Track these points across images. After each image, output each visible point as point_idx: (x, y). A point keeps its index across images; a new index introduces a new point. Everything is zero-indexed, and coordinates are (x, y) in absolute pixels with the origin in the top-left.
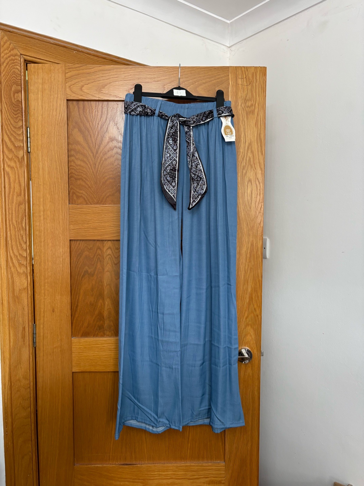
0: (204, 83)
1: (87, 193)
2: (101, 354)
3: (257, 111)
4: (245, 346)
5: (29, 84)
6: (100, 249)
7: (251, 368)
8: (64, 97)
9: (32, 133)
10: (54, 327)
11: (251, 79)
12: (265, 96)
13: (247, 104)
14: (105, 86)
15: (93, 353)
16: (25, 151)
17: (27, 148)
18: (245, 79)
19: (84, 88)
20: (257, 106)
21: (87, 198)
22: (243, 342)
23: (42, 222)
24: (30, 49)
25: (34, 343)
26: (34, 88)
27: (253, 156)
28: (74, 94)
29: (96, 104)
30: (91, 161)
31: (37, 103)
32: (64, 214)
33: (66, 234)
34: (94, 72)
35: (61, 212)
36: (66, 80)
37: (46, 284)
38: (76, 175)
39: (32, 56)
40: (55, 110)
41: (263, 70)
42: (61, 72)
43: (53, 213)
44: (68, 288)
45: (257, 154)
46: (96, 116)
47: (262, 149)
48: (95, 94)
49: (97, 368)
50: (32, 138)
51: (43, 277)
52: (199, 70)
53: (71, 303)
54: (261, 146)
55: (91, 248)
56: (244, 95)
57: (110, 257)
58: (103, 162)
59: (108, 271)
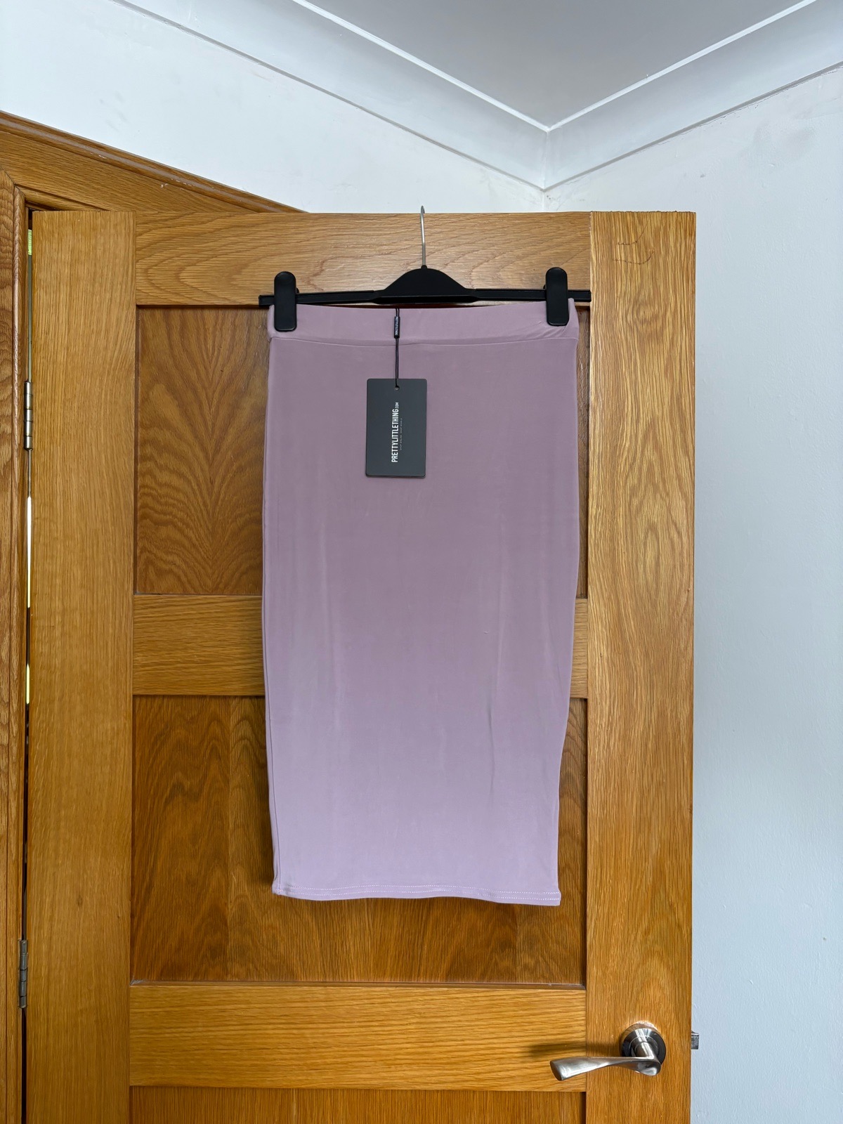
0: (518, 258)
1: (186, 562)
2: (213, 1034)
3: (671, 331)
4: (643, 1018)
5: (36, 265)
6: (219, 721)
7: (660, 1085)
8: (128, 298)
9: (39, 397)
10: (80, 951)
11: (652, 245)
12: (694, 292)
13: (642, 313)
14: (242, 268)
15: (192, 1030)
16: (16, 447)
17: (23, 437)
18: (634, 245)
19: (185, 274)
20: (671, 320)
21: (186, 575)
22: (638, 1006)
23: (58, 643)
24: (42, 172)
25: (21, 997)
26: (49, 274)
27: (661, 458)
28: (158, 291)
29: (217, 318)
30: (199, 473)
31: (54, 315)
32: (120, 623)
33: (123, 679)
34: (212, 230)
35: (111, 615)
36: (138, 252)
37: (62, 824)
38: (156, 512)
39: (47, 191)
40: (103, 333)
41: (686, 223)
42: (123, 231)
43: (89, 617)
44: (124, 835)
45: (671, 453)
46: (216, 349)
47: (685, 440)
48: (216, 289)
49: (201, 1077)
50: (38, 410)
51: (53, 801)
52: (505, 221)
53: (133, 877)
54: (683, 431)
55: (192, 718)
56: (633, 288)
57: (245, 746)
58: (234, 475)
59: (238, 786)
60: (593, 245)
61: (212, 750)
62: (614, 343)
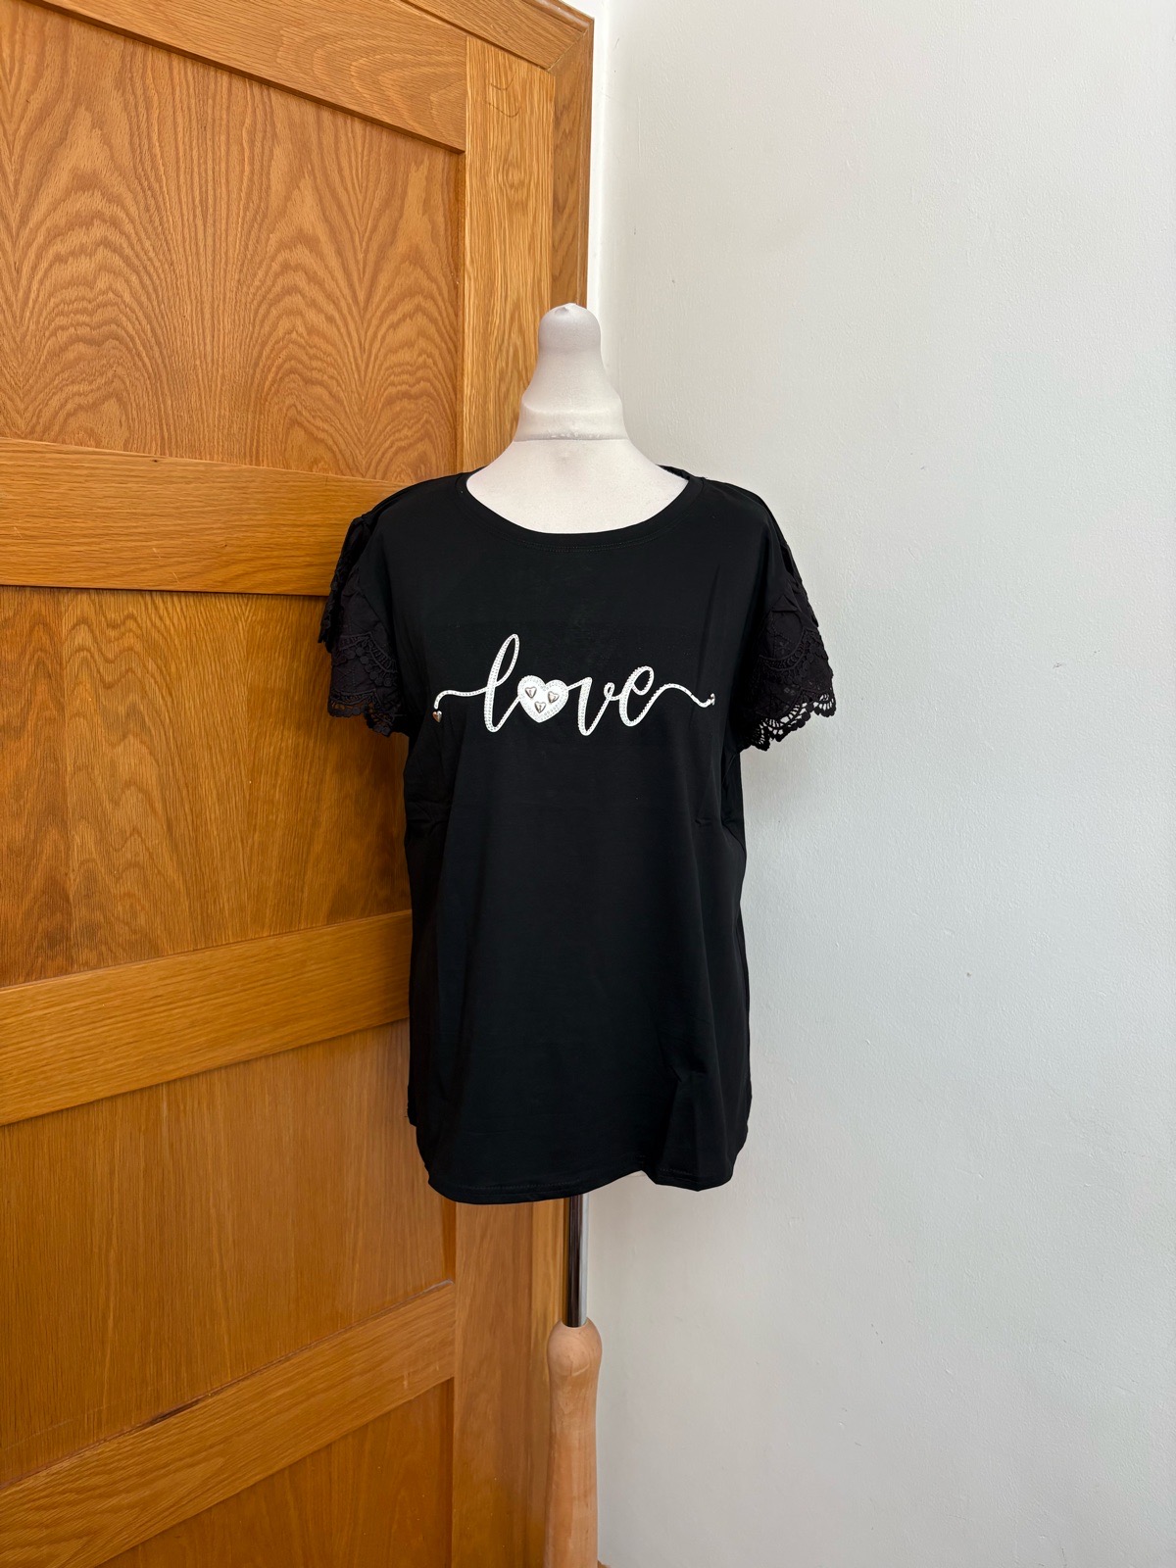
0: (400, 66)
2: (63, 1041)
6: (46, 625)
11: (520, 98)
13: (510, 175)
15: (42, 1040)
20: (534, 191)
41: (548, 84)
56: (503, 144)
57: (85, 659)
58: (51, 266)
59: (78, 714)
60: (468, 77)
61: (37, 666)
62: (487, 203)
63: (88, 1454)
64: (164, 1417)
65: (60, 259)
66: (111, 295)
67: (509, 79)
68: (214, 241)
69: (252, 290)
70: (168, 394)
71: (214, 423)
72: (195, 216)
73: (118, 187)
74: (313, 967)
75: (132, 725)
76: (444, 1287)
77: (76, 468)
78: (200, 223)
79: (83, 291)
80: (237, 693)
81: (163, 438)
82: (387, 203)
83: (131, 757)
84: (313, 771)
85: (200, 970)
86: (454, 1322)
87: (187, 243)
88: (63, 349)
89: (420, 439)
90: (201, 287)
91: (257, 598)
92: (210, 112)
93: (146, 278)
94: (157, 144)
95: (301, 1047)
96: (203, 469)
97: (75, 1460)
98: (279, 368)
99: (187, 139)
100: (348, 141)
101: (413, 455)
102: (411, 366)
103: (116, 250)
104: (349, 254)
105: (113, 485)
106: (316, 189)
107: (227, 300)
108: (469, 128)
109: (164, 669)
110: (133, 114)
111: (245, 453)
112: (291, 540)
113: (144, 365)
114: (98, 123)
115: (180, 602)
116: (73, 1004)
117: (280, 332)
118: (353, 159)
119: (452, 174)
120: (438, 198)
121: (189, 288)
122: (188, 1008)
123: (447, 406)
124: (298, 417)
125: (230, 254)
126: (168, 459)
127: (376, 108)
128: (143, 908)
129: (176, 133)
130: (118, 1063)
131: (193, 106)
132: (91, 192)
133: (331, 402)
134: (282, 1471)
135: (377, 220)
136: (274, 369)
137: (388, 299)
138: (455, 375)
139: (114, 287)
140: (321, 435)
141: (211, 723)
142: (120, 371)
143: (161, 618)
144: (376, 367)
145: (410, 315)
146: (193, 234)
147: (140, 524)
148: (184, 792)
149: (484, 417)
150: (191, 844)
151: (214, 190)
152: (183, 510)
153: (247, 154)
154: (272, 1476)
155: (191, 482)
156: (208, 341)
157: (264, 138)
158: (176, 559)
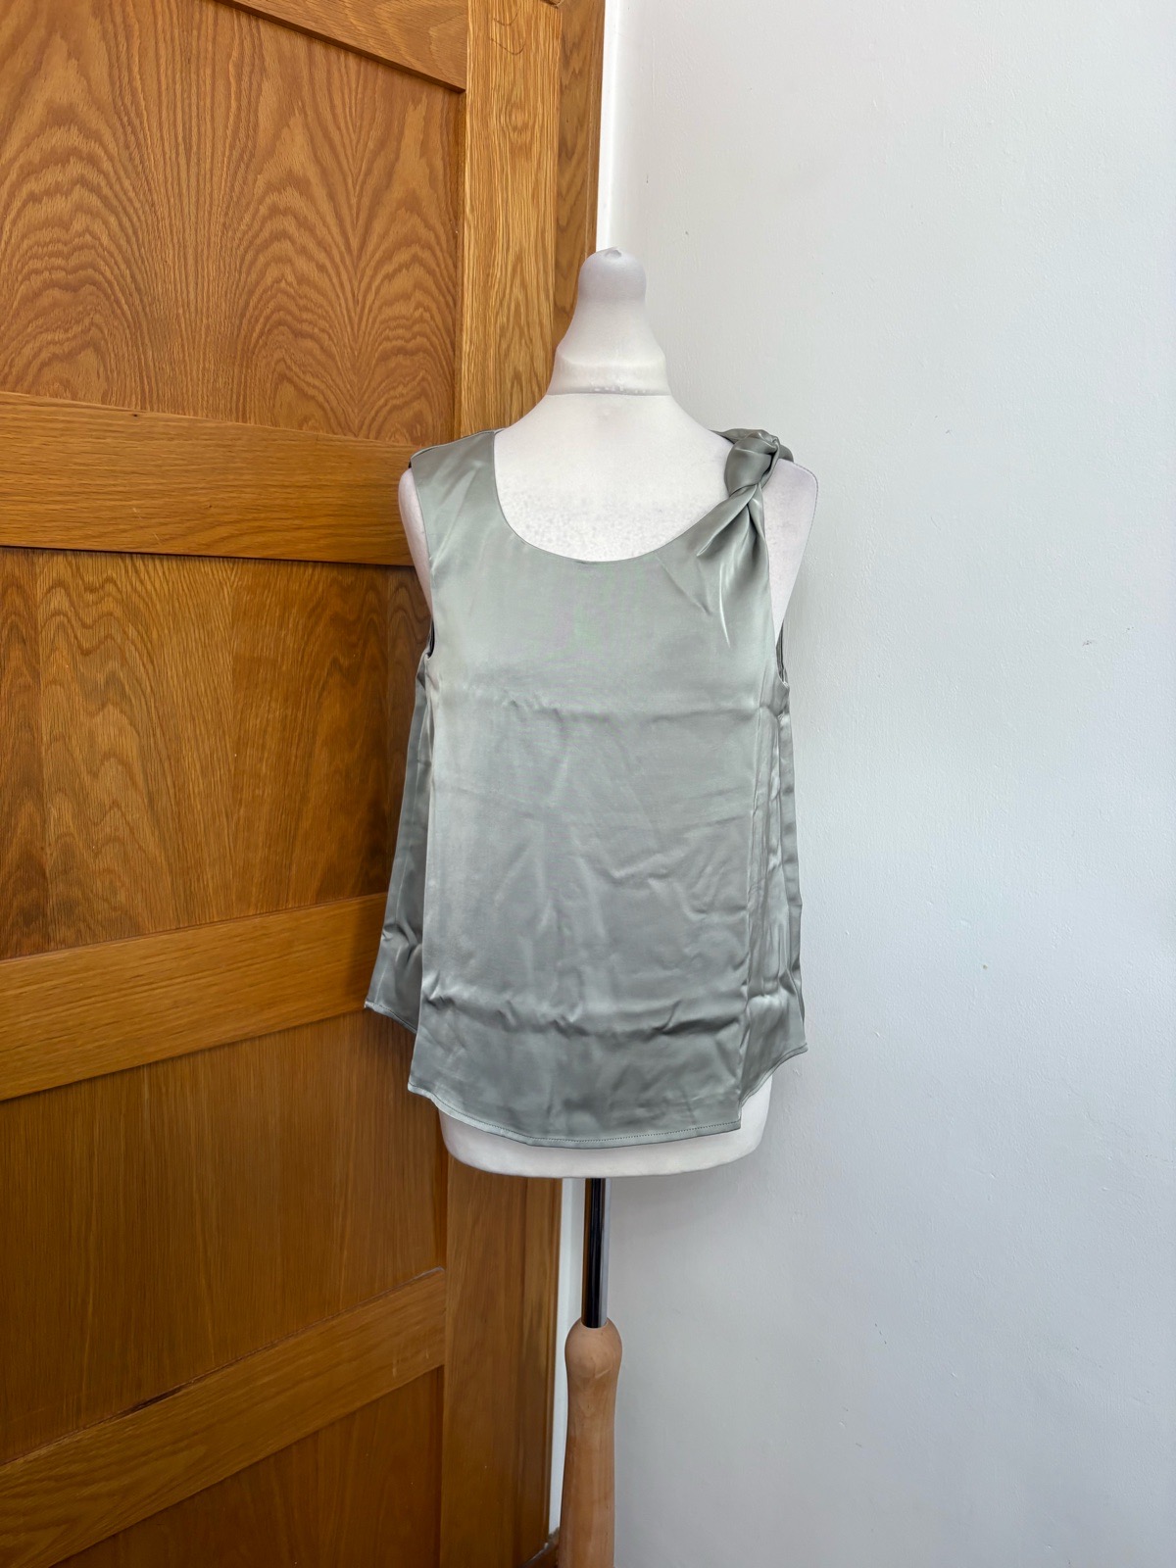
2: (48, 1018)
6: (19, 587)
11: (524, 36)
13: (513, 117)
18: (508, 28)
20: (539, 135)
41: (555, 20)
56: (506, 84)
57: (61, 627)
58: (24, 205)
59: (54, 682)
60: (470, 12)
61: (11, 630)
62: (488, 149)
63: (67, 1441)
64: (146, 1404)
65: (34, 198)
66: (88, 237)
67: (514, 16)
68: (198, 181)
69: (239, 235)
70: (149, 344)
71: (198, 376)
72: (177, 154)
73: (95, 121)
74: (302, 947)
75: (111, 694)
76: (434, 1274)
77: (51, 421)
78: (183, 161)
79: (58, 233)
80: (222, 662)
81: (143, 390)
82: (382, 144)
83: (110, 727)
84: (302, 745)
85: (182, 949)
86: (445, 1309)
87: (169, 182)
88: (37, 294)
89: (417, 398)
90: (184, 231)
91: (243, 563)
92: (194, 44)
93: (125, 220)
94: (138, 77)
95: (288, 1030)
96: (186, 424)
97: (52, 1448)
98: (268, 318)
99: (169, 72)
100: (342, 80)
101: (408, 414)
102: (407, 319)
103: (95, 190)
104: (341, 198)
105: (90, 440)
106: (306, 126)
107: (212, 245)
108: (470, 65)
109: (145, 636)
110: (112, 45)
111: (231, 410)
112: (278, 502)
113: (123, 313)
114: (76, 53)
115: (163, 566)
116: (49, 984)
117: (269, 280)
118: (346, 96)
119: (452, 115)
120: (436, 139)
121: (171, 231)
122: (169, 989)
123: (444, 363)
124: (287, 372)
125: (215, 196)
126: (149, 414)
127: (372, 42)
128: (123, 885)
129: (158, 66)
130: (97, 1044)
131: (177, 36)
132: (67, 127)
133: (322, 357)
134: (267, 1458)
135: (371, 162)
136: (262, 320)
137: (383, 248)
138: (453, 331)
139: (91, 229)
140: (311, 392)
141: (195, 693)
142: (98, 318)
143: (142, 582)
144: (370, 320)
145: (407, 266)
146: (175, 174)
147: (119, 481)
148: (166, 765)
149: (483, 375)
150: (174, 819)
151: (199, 129)
152: (164, 468)
153: (233, 88)
154: (257, 1463)
155: (172, 439)
156: (191, 289)
157: (252, 72)
158: (157, 520)
